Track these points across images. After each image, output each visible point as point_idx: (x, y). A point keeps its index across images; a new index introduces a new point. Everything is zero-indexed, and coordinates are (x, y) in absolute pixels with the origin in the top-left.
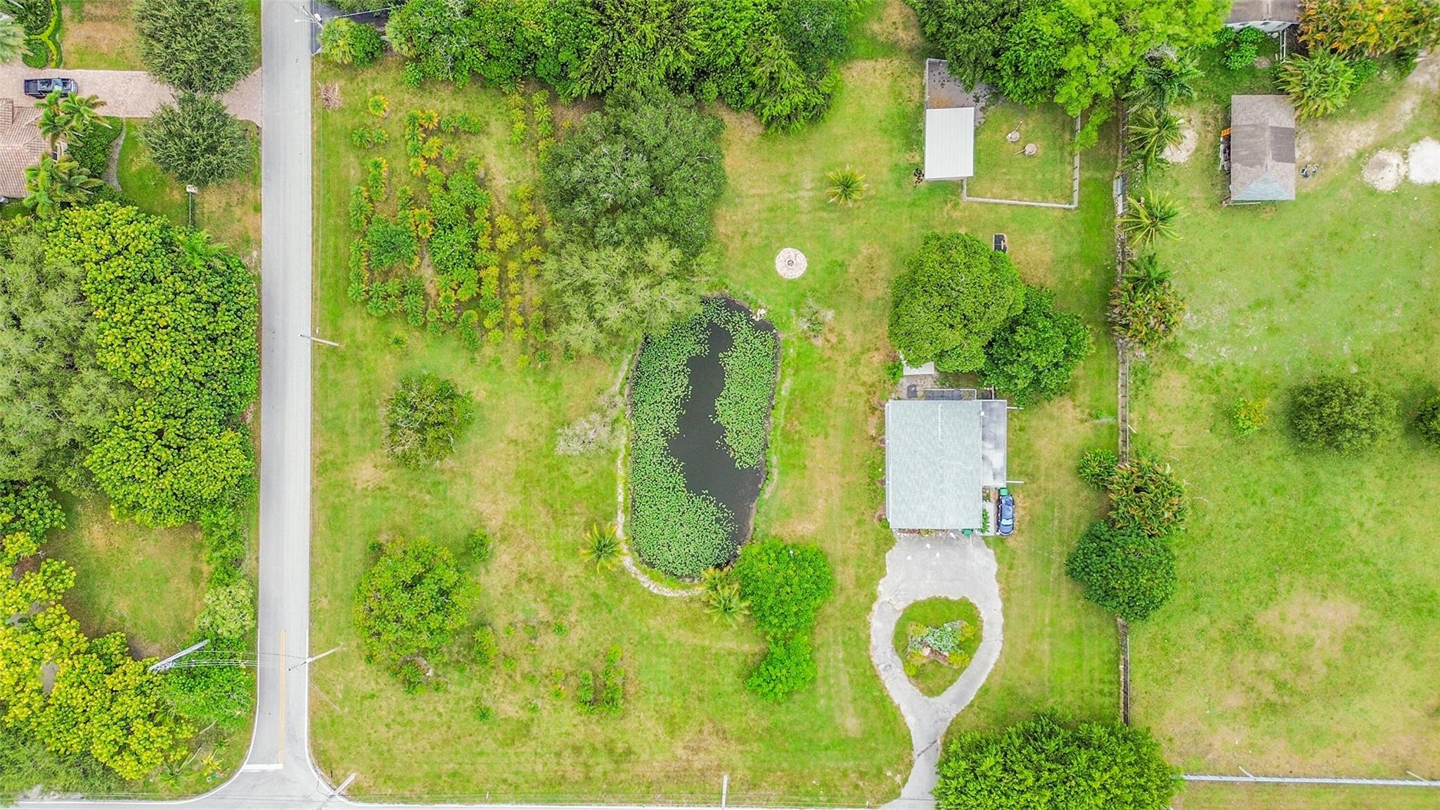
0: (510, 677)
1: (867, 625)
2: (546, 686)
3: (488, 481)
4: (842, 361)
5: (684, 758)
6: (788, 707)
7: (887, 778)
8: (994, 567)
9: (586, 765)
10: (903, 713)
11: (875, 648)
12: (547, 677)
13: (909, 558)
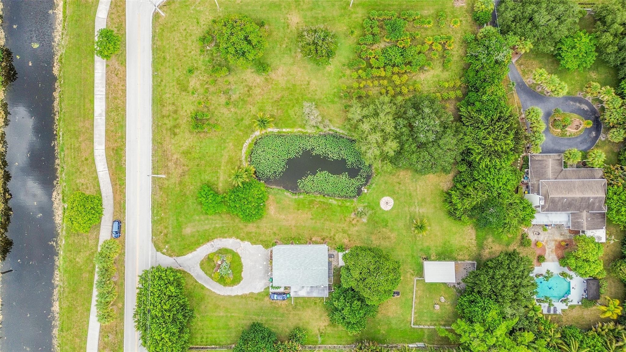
0: (207, 83)
1: (230, 237)
2: (203, 98)
3: (292, 72)
4: (345, 226)
5: (173, 158)
6: (195, 203)
7: (165, 246)
8: (256, 291)
9: (169, 116)
10: (193, 253)
11: (221, 240)
12: (207, 99)
13: (260, 255)
